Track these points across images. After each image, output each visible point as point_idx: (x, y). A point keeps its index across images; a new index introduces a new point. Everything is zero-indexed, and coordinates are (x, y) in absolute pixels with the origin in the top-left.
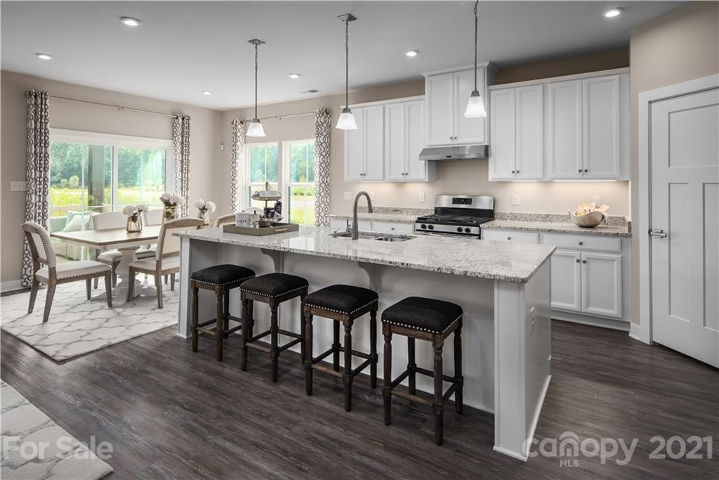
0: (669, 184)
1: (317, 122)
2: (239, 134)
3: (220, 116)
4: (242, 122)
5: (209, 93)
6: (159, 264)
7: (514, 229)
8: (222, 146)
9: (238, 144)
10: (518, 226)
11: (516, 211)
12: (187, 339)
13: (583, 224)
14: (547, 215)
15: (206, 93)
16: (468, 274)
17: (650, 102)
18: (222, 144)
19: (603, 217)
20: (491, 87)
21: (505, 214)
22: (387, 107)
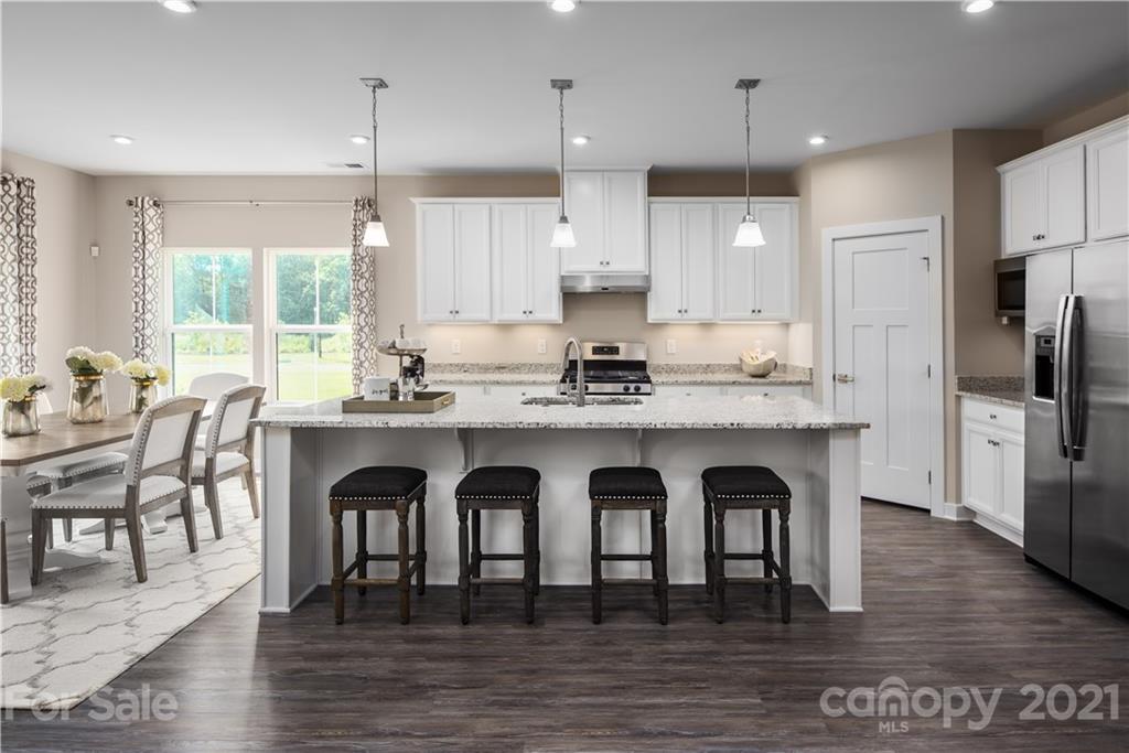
0: (854, 327)
1: (355, 219)
2: (150, 227)
3: (92, 185)
4: (155, 204)
5: (128, 142)
6: (132, 492)
7: (695, 383)
8: (96, 248)
9: (150, 247)
10: (699, 380)
11: (672, 361)
12: (292, 611)
13: (754, 373)
14: (708, 366)
15: (119, 140)
16: (812, 427)
17: (834, 240)
18: (95, 245)
19: (776, 364)
20: (653, 199)
21: (659, 366)
22: (496, 208)
